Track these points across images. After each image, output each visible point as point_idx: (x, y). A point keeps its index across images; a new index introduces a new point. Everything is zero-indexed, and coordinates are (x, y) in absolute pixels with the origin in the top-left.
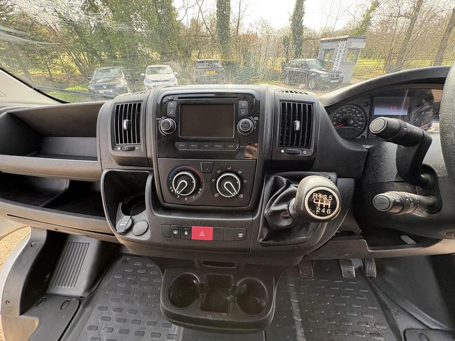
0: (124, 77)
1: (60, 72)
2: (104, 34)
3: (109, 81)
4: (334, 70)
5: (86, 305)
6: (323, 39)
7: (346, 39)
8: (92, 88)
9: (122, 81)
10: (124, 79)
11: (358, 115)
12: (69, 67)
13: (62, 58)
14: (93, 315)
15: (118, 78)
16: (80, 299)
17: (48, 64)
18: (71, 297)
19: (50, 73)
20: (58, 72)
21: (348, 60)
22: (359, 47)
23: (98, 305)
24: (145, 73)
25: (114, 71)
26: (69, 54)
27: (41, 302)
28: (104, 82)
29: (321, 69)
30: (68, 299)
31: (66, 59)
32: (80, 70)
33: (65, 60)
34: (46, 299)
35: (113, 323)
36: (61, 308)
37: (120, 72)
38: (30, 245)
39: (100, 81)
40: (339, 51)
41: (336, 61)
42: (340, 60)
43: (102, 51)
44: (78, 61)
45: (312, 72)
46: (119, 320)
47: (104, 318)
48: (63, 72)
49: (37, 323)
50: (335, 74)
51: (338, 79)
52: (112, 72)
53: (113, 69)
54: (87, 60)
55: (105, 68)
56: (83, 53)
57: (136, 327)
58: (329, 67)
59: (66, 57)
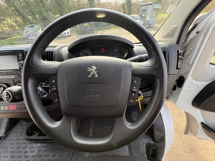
0: (41, 29)
3: (35, 32)
4: (147, 20)
5: (4, 139)
6: (141, 4)
7: (152, 4)
8: (25, 36)
11: (90, 53)
12: (13, 26)
13: (7, 20)
14: (6, 143)
15: (38, 30)
16: (1, 138)
19: (2, 29)
20: (6, 28)
21: (153, 15)
22: (158, 8)
26: (11, 18)
29: (140, 20)
32: (18, 27)
33: (9, 21)
35: (14, 145)
37: (39, 27)
39: (29, 32)
40: (148, 11)
41: (148, 16)
42: (150, 15)
43: (28, 15)
44: (16, 22)
46: (17, 144)
47: (10, 144)
48: (9, 28)
50: (147, 22)
51: (149, 25)
52: (35, 27)
53: (36, 25)
54: (21, 21)
55: (31, 25)
56: (18, 17)
57: (24, 146)
58: (145, 19)
59: (9, 20)
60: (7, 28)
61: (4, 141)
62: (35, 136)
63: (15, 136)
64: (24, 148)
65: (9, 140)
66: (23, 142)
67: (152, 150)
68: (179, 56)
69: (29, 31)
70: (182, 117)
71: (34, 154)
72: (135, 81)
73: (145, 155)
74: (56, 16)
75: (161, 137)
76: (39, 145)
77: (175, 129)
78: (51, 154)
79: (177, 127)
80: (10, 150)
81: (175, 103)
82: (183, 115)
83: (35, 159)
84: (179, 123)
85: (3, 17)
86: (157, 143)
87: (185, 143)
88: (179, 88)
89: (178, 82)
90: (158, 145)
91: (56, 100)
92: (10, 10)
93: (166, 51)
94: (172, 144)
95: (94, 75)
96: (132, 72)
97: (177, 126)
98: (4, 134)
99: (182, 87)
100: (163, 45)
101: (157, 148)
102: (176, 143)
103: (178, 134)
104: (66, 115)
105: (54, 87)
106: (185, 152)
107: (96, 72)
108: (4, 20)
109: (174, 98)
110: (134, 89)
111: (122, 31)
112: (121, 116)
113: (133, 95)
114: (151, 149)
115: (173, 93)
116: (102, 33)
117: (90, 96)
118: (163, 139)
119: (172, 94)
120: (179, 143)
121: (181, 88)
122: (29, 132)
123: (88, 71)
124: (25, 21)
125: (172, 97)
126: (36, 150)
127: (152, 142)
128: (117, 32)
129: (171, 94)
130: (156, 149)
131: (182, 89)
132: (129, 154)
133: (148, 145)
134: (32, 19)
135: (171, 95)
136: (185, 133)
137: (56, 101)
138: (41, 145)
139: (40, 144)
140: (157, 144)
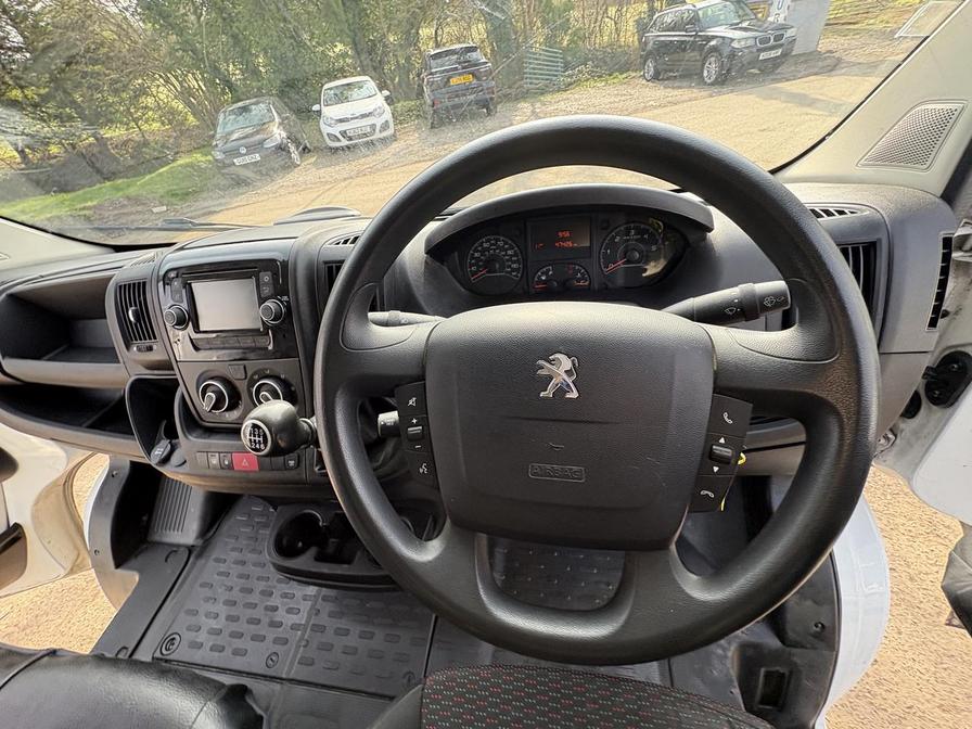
0: (277, 120)
1: (159, 124)
2: (224, 19)
3: (252, 135)
4: (771, 23)
5: (199, 556)
8: (219, 156)
9: (275, 129)
10: (280, 124)
11: (509, 252)
12: (173, 112)
13: (155, 93)
14: (207, 569)
15: (266, 126)
16: (190, 549)
17: (132, 110)
18: (179, 546)
19: (140, 130)
23: (213, 557)
24: (320, 103)
25: (259, 110)
26: (167, 81)
27: (140, 553)
28: (244, 138)
29: (735, 27)
30: (174, 549)
31: (163, 93)
32: (194, 114)
33: (162, 96)
34: (147, 548)
35: (233, 580)
36: (166, 561)
37: (269, 110)
38: (111, 475)
39: (235, 136)
43: (228, 62)
44: (186, 94)
45: (714, 37)
46: (241, 576)
47: (220, 574)
48: (163, 123)
49: (137, 579)
50: (771, 34)
51: (781, 46)
52: (254, 113)
53: (256, 103)
54: (204, 88)
55: (240, 104)
56: (193, 74)
57: (262, 585)
58: (760, 15)
59: (161, 89)
60: (156, 125)
61: (201, 562)
62: (304, 562)
63: (233, 549)
64: (263, 593)
65: (218, 560)
66: (258, 571)
67: (768, 675)
68: (956, 255)
69: (232, 132)
70: (941, 541)
71: (301, 619)
72: (726, 416)
73: (737, 691)
74: (331, 54)
75: (816, 626)
76: (312, 590)
77: (897, 594)
78: (356, 629)
79: (909, 583)
80: (222, 595)
81: (909, 480)
82: (948, 527)
83: (303, 635)
84: (924, 569)
85: (140, 81)
86: (795, 647)
87: (945, 666)
88: (934, 407)
89: (932, 377)
90: (799, 657)
91: (423, 469)
92: (164, 50)
93: (880, 240)
94: (872, 660)
95: (561, 391)
96: (716, 375)
97: (911, 579)
98: (197, 538)
99: (952, 404)
100: (862, 211)
101: (794, 671)
102: (894, 658)
103: (910, 617)
104: (455, 523)
105: (415, 421)
106: (940, 706)
107: (570, 381)
108: (143, 91)
109: (902, 453)
110: (721, 445)
111: (632, 92)
112: (662, 545)
113: (716, 469)
114: (763, 670)
115: (902, 431)
116: (533, 112)
117: (548, 466)
118: (826, 636)
119: (896, 436)
120: (910, 663)
121: (950, 410)
122: (284, 542)
123: (540, 376)
124: (216, 88)
125: (895, 449)
126: (305, 606)
127: (773, 642)
128: (607, 101)
129: (891, 436)
130: (787, 674)
131: (951, 415)
132: (662, 674)
133: (750, 652)
134: (239, 77)
135: (887, 439)
136: (950, 620)
137: (421, 471)
138: (319, 593)
139: (316, 588)
140: (794, 650)
